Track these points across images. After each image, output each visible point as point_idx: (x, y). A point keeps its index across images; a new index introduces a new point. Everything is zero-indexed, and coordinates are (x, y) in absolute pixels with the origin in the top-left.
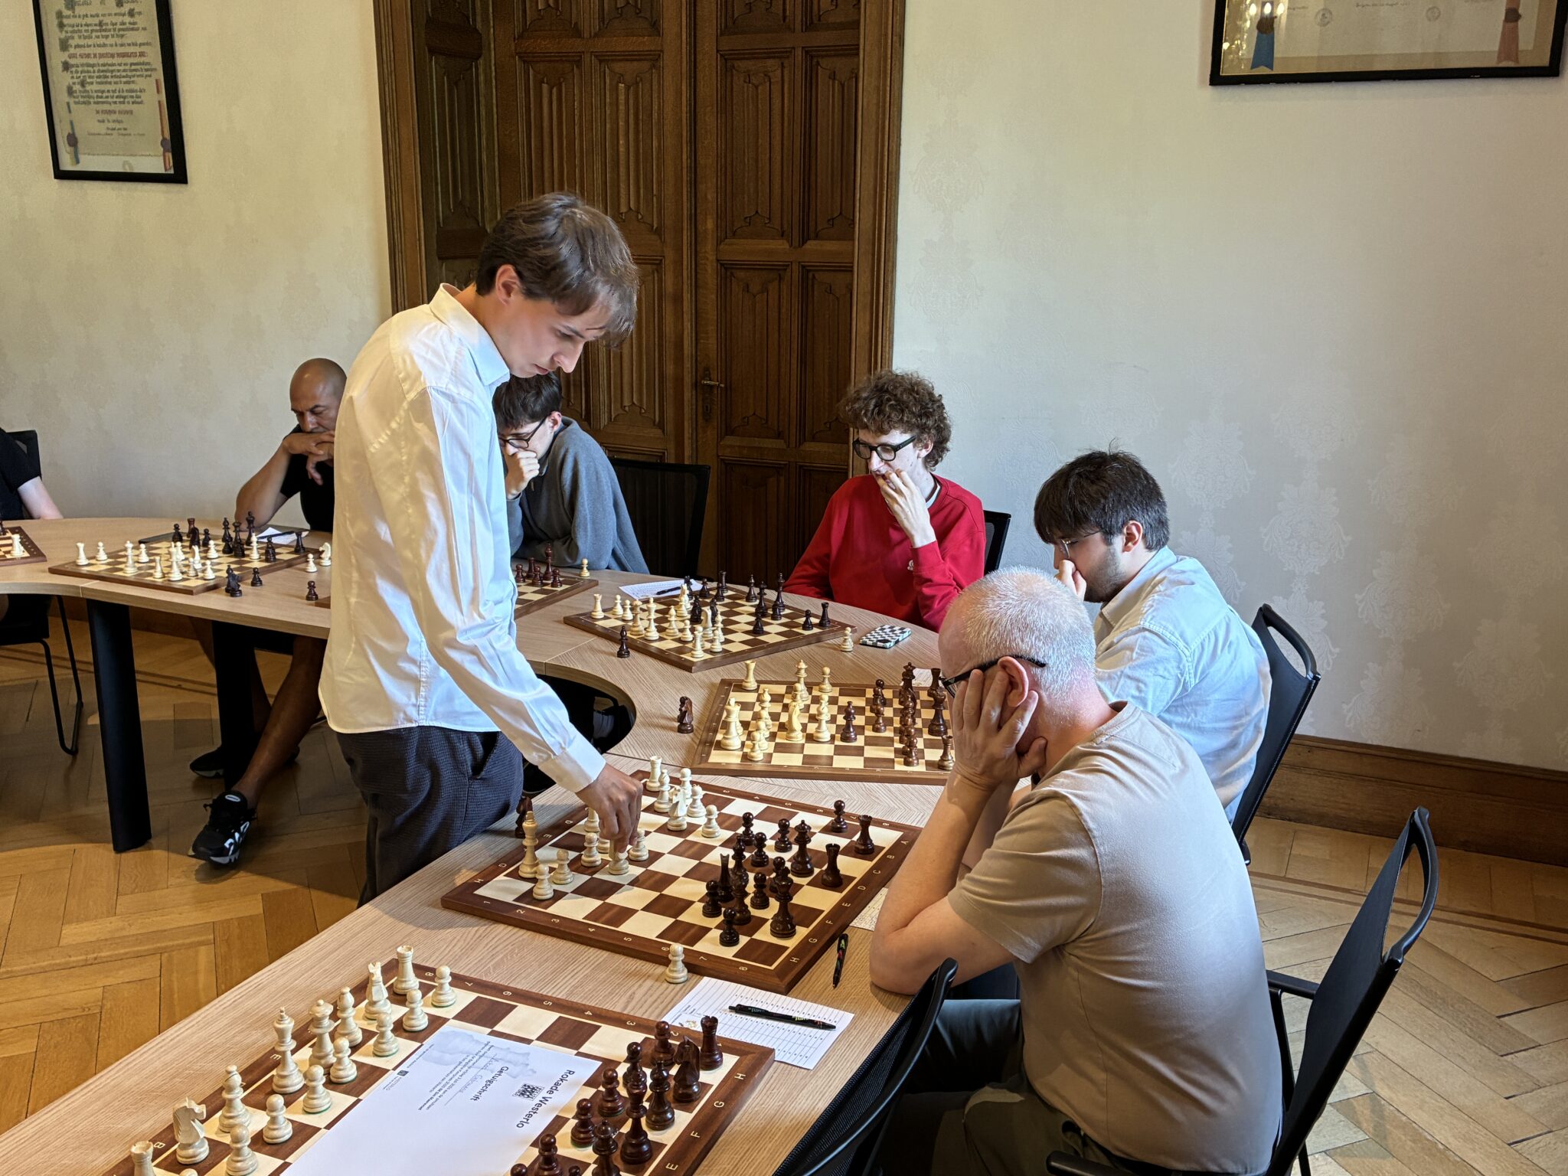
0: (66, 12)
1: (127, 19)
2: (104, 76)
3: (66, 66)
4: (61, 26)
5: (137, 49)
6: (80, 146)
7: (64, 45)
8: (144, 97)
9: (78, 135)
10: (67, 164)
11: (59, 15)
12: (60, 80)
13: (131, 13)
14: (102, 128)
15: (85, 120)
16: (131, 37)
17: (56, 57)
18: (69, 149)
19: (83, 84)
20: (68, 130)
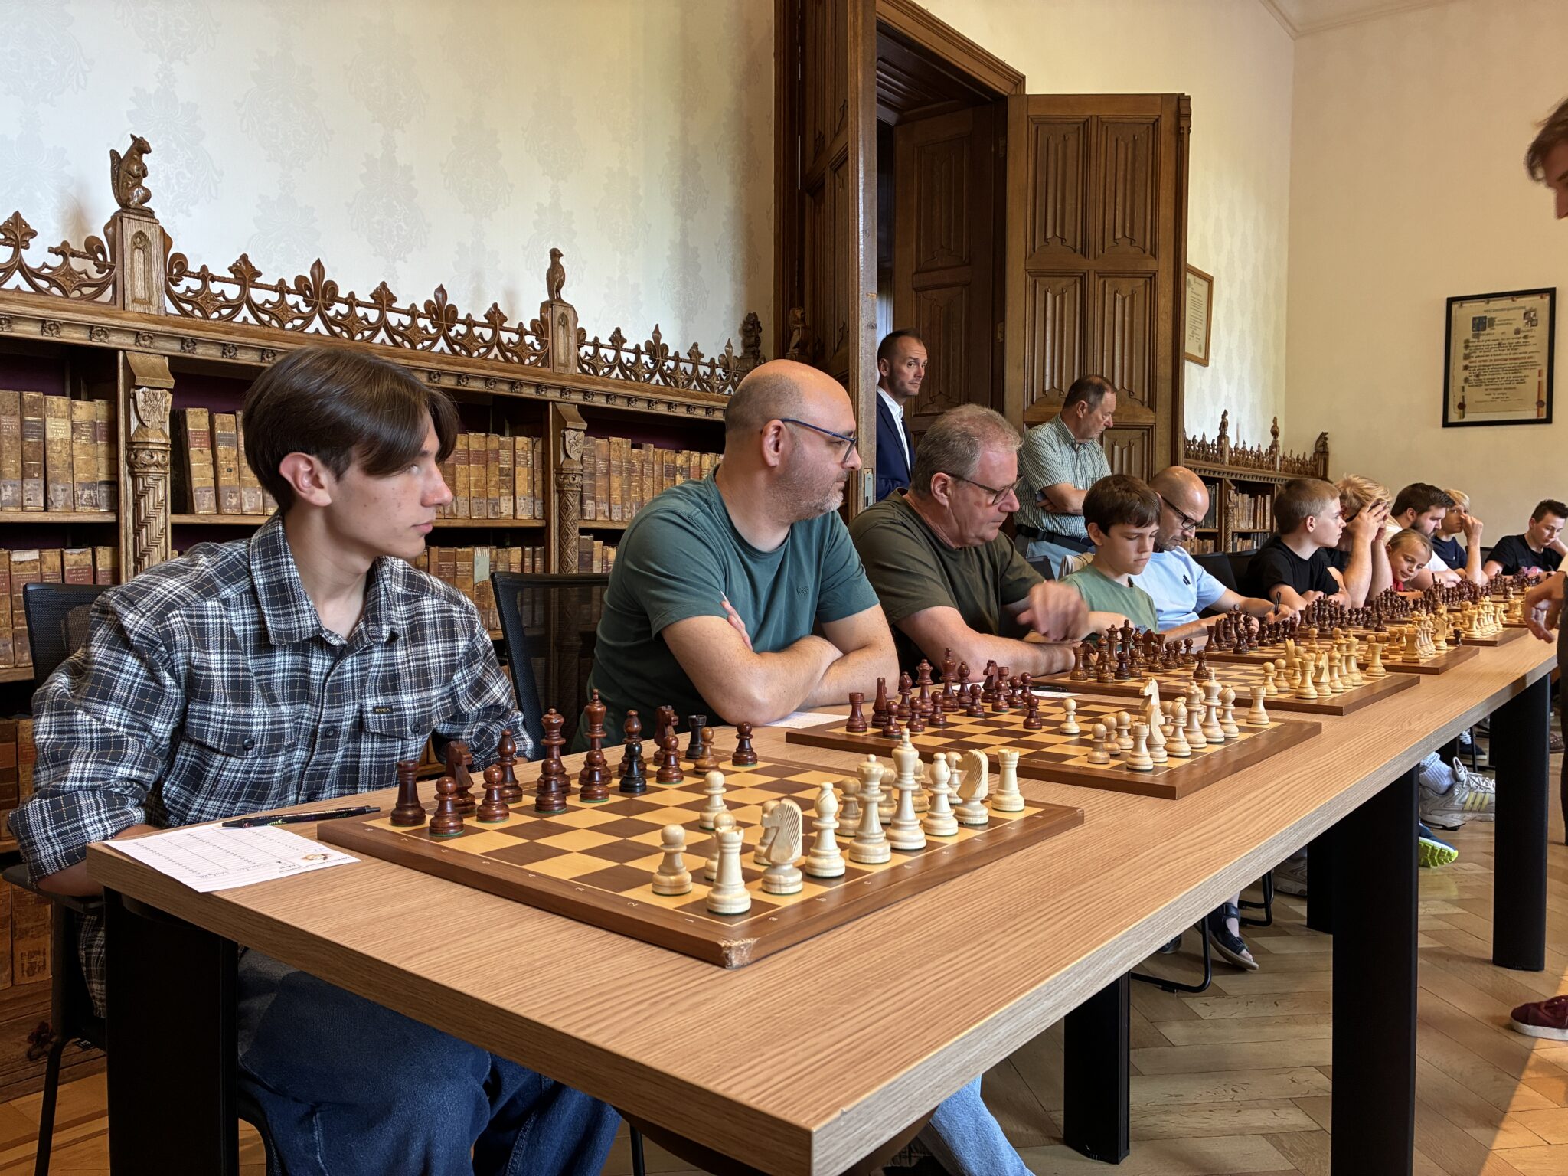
0: (1472, 340)
1: (1522, 340)
2: (1496, 370)
3: (1466, 368)
4: (1467, 347)
5: (1527, 355)
6: (1467, 409)
7: (1467, 357)
8: (1527, 379)
9: (1466, 403)
10: (1454, 417)
11: (1467, 341)
12: (1458, 375)
13: (1526, 337)
14: (1489, 398)
15: (1474, 395)
16: (1522, 349)
17: (1457, 363)
18: (1457, 410)
19: (1478, 376)
20: (1459, 400)
